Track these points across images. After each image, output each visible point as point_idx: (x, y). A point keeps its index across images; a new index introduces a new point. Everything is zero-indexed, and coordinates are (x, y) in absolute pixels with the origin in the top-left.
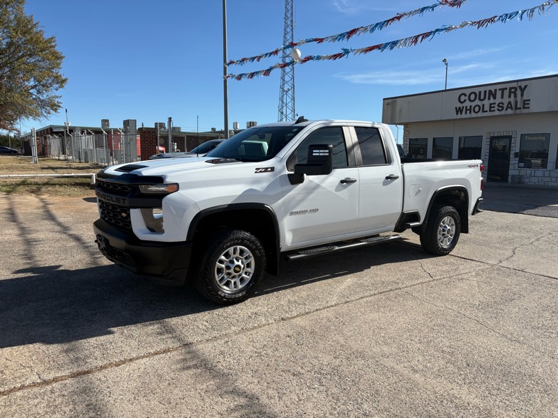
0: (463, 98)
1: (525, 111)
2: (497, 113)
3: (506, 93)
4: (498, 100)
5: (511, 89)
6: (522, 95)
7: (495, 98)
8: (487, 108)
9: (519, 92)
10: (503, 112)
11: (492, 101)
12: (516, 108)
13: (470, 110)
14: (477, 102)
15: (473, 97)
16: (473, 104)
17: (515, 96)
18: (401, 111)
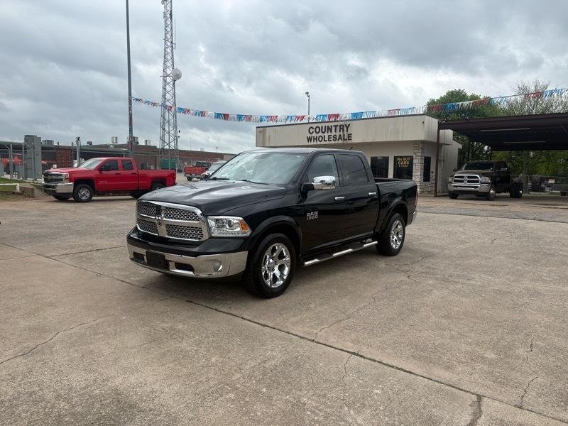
0: (311, 130)
1: (349, 142)
2: (333, 142)
3: (338, 128)
4: (333, 133)
5: (341, 126)
6: (347, 131)
7: (331, 132)
8: (326, 138)
9: (345, 129)
10: (337, 142)
11: (330, 133)
12: (344, 140)
13: (316, 139)
14: (321, 134)
15: (317, 130)
16: (318, 135)
17: (343, 131)
18: (269, 137)
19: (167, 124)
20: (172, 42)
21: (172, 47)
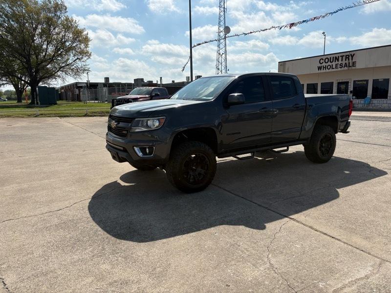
0: (322, 61)
1: (353, 68)
2: (339, 69)
3: (344, 58)
4: (340, 62)
5: (346, 56)
6: (352, 59)
7: (338, 61)
8: (334, 67)
9: (350, 58)
10: (343, 69)
11: (337, 62)
12: (349, 66)
13: (325, 67)
14: (329, 63)
15: (327, 60)
16: (327, 64)
17: (349, 60)
18: (288, 69)
19: (220, 66)
20: (224, 8)
21: (224, 11)
